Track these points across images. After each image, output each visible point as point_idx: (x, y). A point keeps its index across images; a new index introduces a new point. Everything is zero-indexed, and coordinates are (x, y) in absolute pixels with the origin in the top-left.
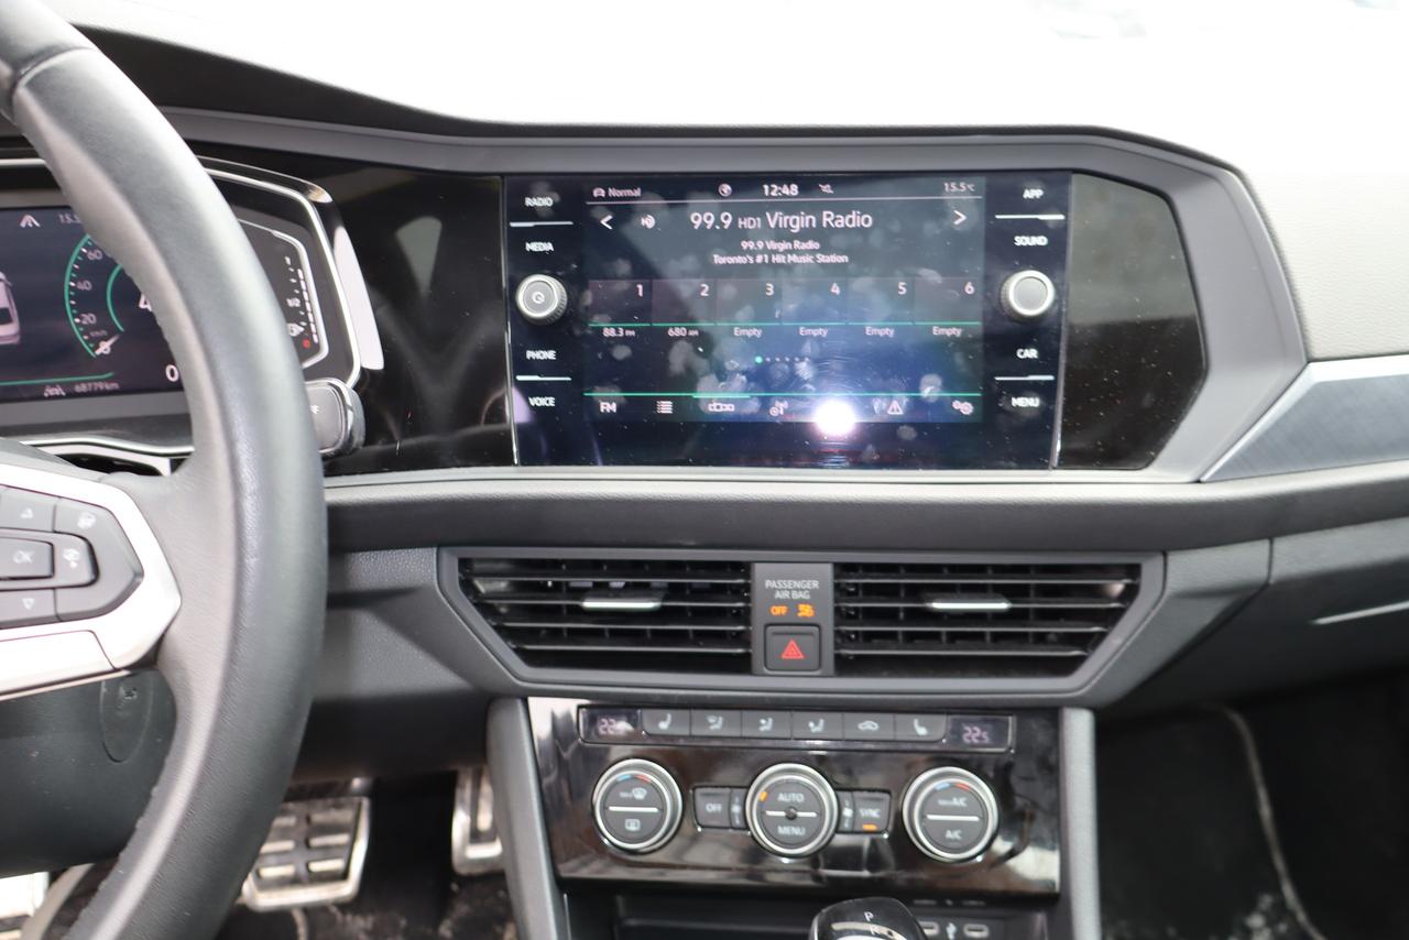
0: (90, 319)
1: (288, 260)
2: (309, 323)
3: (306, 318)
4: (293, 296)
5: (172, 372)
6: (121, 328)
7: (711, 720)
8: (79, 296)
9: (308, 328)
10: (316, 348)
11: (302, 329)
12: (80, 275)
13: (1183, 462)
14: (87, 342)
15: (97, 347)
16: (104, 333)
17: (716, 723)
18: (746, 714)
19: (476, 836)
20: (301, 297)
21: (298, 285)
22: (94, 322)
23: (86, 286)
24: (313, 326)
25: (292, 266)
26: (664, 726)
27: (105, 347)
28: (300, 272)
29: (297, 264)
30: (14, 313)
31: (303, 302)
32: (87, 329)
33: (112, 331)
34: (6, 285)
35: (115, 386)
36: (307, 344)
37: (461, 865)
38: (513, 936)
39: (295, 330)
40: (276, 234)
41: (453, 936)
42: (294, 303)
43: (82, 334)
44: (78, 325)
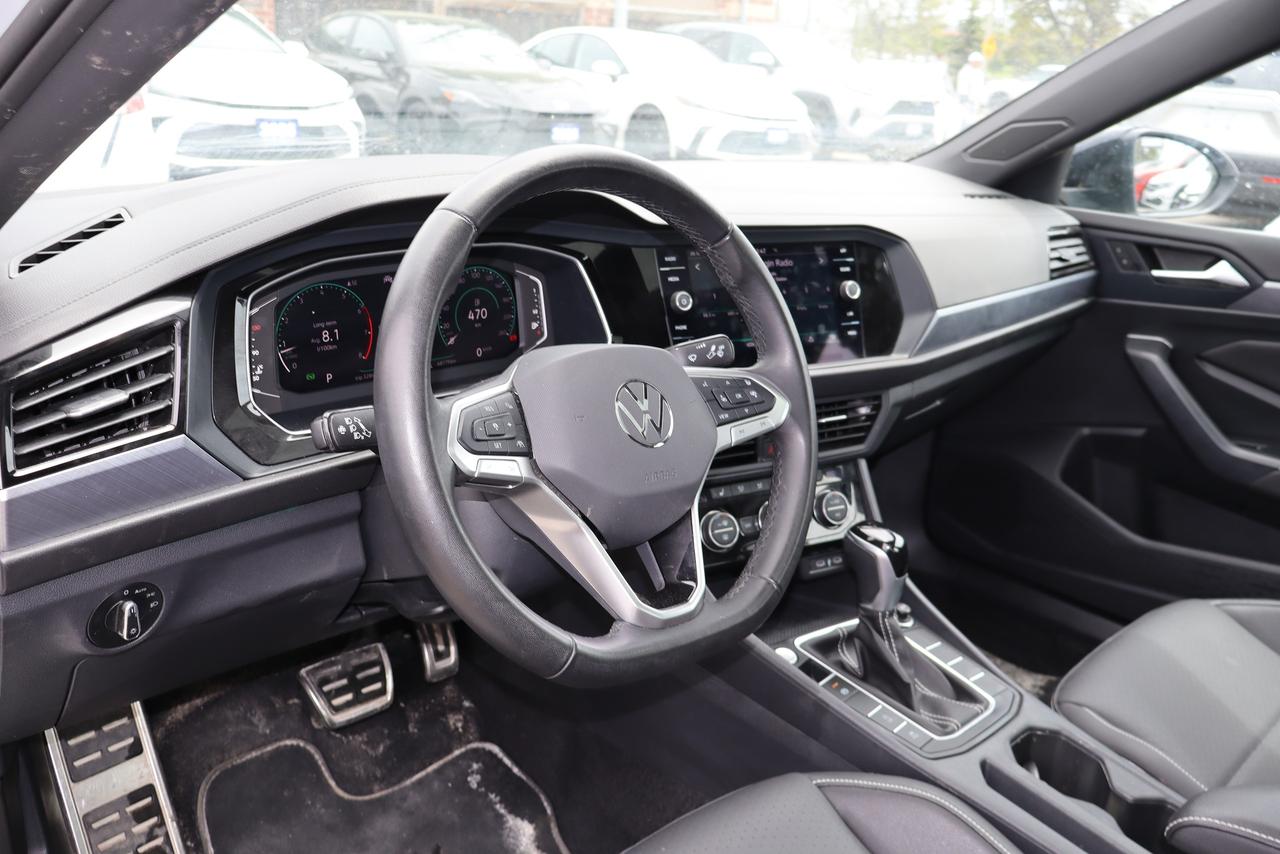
1: (534, 290)
2: (541, 321)
3: (540, 319)
4: (535, 308)
5: (479, 351)
6: (460, 330)
7: (739, 488)
8: (442, 313)
9: (540, 325)
10: (542, 334)
11: (538, 324)
13: (903, 350)
14: (446, 338)
15: (448, 341)
16: (452, 333)
17: (741, 488)
18: (751, 482)
19: (439, 656)
20: (539, 308)
21: (538, 303)
22: (448, 327)
23: (447, 308)
24: (542, 324)
25: (536, 293)
26: (721, 494)
27: (452, 340)
28: (539, 296)
29: (538, 292)
31: (539, 311)
32: (445, 331)
33: (456, 331)
35: (455, 361)
36: (539, 332)
37: (433, 676)
38: (455, 721)
39: (535, 325)
40: (532, 277)
41: (419, 730)
42: (535, 312)
43: (443, 334)
44: (442, 330)
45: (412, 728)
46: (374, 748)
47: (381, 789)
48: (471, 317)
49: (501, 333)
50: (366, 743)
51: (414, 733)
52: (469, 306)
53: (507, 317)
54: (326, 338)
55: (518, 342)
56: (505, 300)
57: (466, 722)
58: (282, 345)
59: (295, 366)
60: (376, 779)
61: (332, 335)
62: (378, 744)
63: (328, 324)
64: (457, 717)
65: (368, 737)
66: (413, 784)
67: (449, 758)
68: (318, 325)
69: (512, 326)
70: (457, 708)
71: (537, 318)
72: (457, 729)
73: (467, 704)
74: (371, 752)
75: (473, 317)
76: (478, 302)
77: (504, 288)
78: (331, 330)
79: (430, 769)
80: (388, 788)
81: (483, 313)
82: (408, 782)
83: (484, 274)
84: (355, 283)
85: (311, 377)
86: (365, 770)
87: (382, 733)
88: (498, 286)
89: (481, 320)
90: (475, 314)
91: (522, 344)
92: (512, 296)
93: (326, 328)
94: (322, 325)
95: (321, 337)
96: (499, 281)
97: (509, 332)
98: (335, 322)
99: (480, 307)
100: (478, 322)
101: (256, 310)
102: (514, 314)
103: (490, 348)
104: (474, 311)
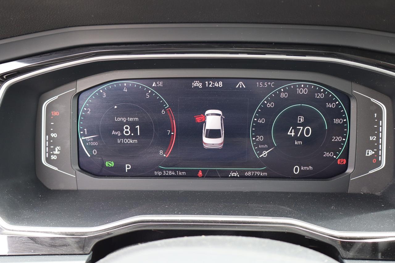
0: (260, 138)
1: (375, 115)
2: (378, 150)
3: (378, 147)
4: (373, 134)
5: (297, 169)
6: (275, 144)
8: (257, 126)
9: (377, 153)
10: (379, 163)
11: (373, 153)
12: (261, 115)
14: (256, 150)
15: (261, 153)
16: (266, 146)
20: (378, 135)
21: (378, 129)
22: (262, 140)
23: (262, 121)
24: (380, 152)
25: (376, 118)
27: (265, 154)
28: (380, 122)
29: (380, 118)
30: (223, 132)
31: (378, 138)
32: (258, 144)
33: (271, 145)
34: (222, 117)
35: (266, 174)
36: (374, 161)
39: (370, 153)
40: (373, 100)
42: (373, 138)
43: (255, 146)
44: (254, 141)
48: (291, 133)
49: (327, 154)
53: (336, 139)
54: (127, 132)
55: (346, 167)
56: (337, 121)
58: (84, 131)
59: (95, 152)
61: (133, 130)
63: (131, 119)
68: (119, 119)
69: (342, 150)
71: (375, 146)
75: (293, 134)
76: (301, 119)
77: (337, 108)
78: (133, 125)
81: (307, 131)
83: (313, 92)
84: (161, 84)
85: (110, 164)
88: (330, 106)
89: (302, 137)
90: (297, 131)
91: (349, 170)
92: (345, 118)
93: (128, 123)
94: (124, 120)
95: (122, 131)
96: (331, 101)
97: (337, 155)
98: (136, 119)
99: (303, 125)
100: (298, 139)
101: (56, 97)
102: (345, 137)
103: (311, 168)
104: (294, 128)
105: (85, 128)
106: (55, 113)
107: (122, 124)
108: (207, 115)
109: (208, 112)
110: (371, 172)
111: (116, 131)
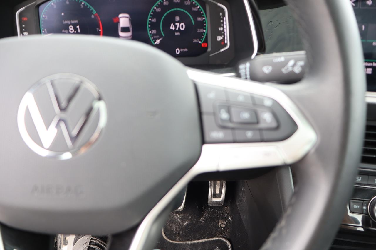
0: (154, 32)
1: (221, 14)
2: (224, 36)
3: (224, 35)
4: (221, 26)
5: (178, 51)
6: (164, 35)
8: (151, 23)
9: (224, 38)
10: (225, 45)
11: (222, 38)
12: (153, 17)
14: (153, 39)
15: (155, 41)
16: (158, 37)
17: (359, 179)
18: (370, 177)
20: (223, 27)
21: (223, 23)
22: (155, 33)
23: (154, 20)
24: (226, 38)
25: (222, 16)
27: (158, 42)
28: (224, 18)
29: (224, 15)
30: (131, 29)
31: (224, 29)
32: (153, 35)
33: (161, 36)
34: (129, 19)
36: (223, 43)
37: (210, 203)
38: (222, 224)
39: (220, 38)
40: (219, 4)
41: (204, 222)
42: (221, 29)
43: (151, 37)
44: (150, 34)
45: (202, 220)
46: (182, 222)
47: (180, 240)
48: (172, 27)
49: (195, 41)
50: (180, 219)
51: (202, 222)
52: (170, 20)
53: (200, 31)
54: (72, 31)
55: (207, 48)
56: (199, 19)
57: (226, 226)
58: (45, 31)
60: (179, 235)
61: (76, 29)
62: (185, 221)
63: (73, 22)
64: (223, 222)
65: (182, 217)
66: (191, 244)
67: (211, 239)
68: (66, 22)
69: (204, 37)
70: (225, 219)
71: (222, 33)
72: (221, 227)
73: (230, 218)
74: (181, 223)
75: (173, 28)
76: (178, 18)
77: (199, 11)
78: (75, 26)
79: (201, 241)
80: (182, 241)
81: (182, 26)
82: (190, 242)
83: (183, 0)
86: (176, 229)
87: (188, 217)
88: (194, 9)
89: (179, 30)
90: (176, 26)
91: (209, 49)
92: (204, 17)
93: (71, 24)
94: (69, 22)
95: (68, 30)
96: (195, 6)
97: (201, 41)
98: (77, 22)
99: (180, 22)
100: (177, 31)
101: (23, 8)
102: (205, 29)
103: (186, 50)
104: (174, 24)
105: (45, 29)
106: (25, 19)
107: (68, 25)
108: (121, 17)
109: (120, 15)
110: (222, 50)
111: (65, 30)
